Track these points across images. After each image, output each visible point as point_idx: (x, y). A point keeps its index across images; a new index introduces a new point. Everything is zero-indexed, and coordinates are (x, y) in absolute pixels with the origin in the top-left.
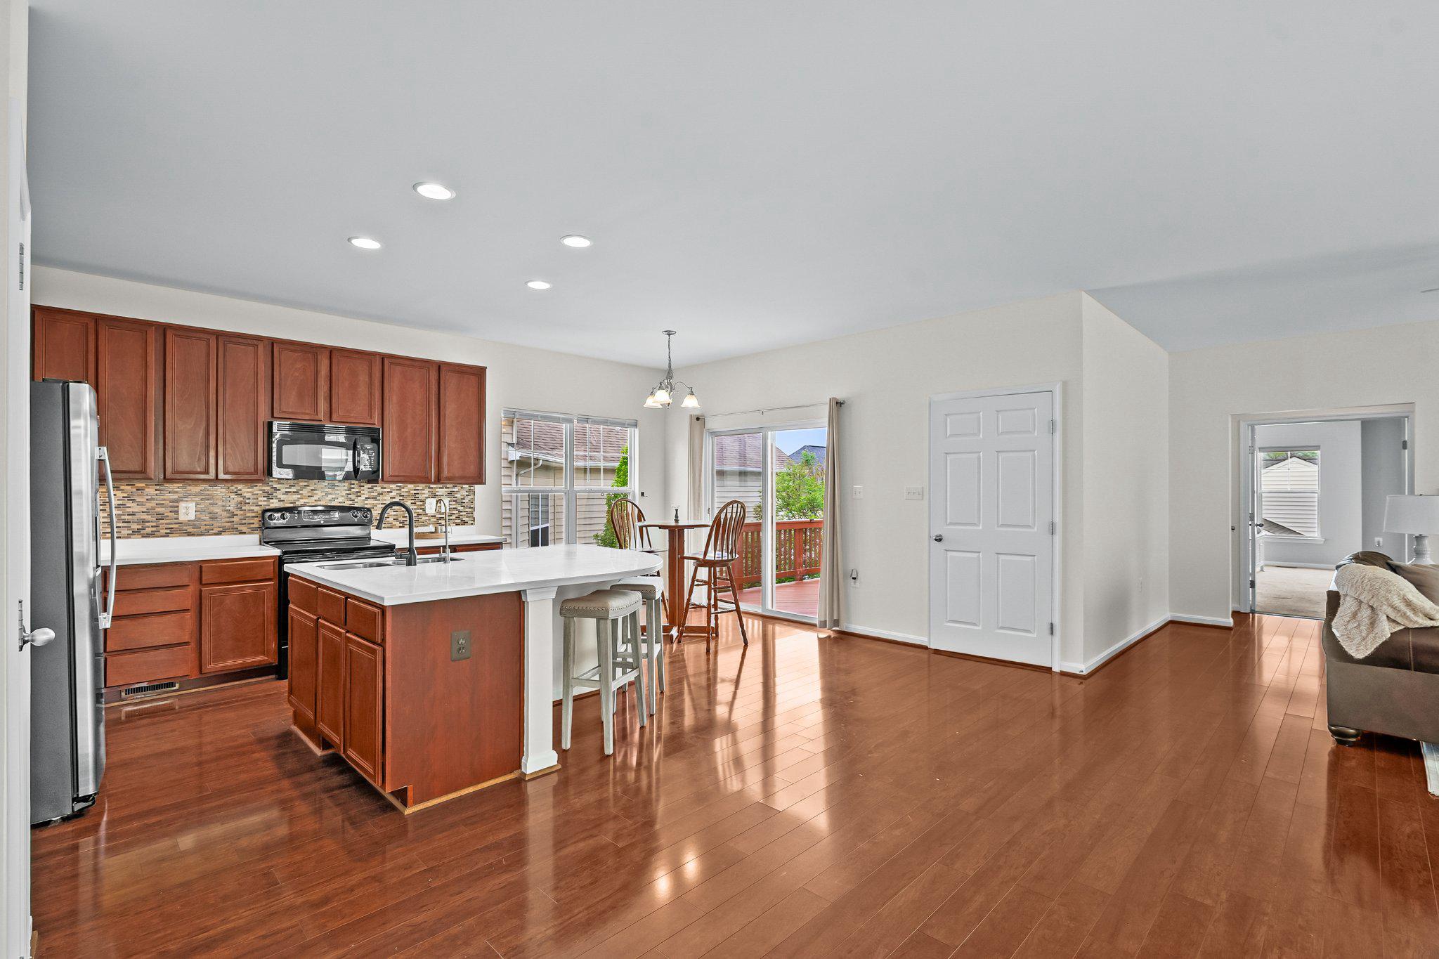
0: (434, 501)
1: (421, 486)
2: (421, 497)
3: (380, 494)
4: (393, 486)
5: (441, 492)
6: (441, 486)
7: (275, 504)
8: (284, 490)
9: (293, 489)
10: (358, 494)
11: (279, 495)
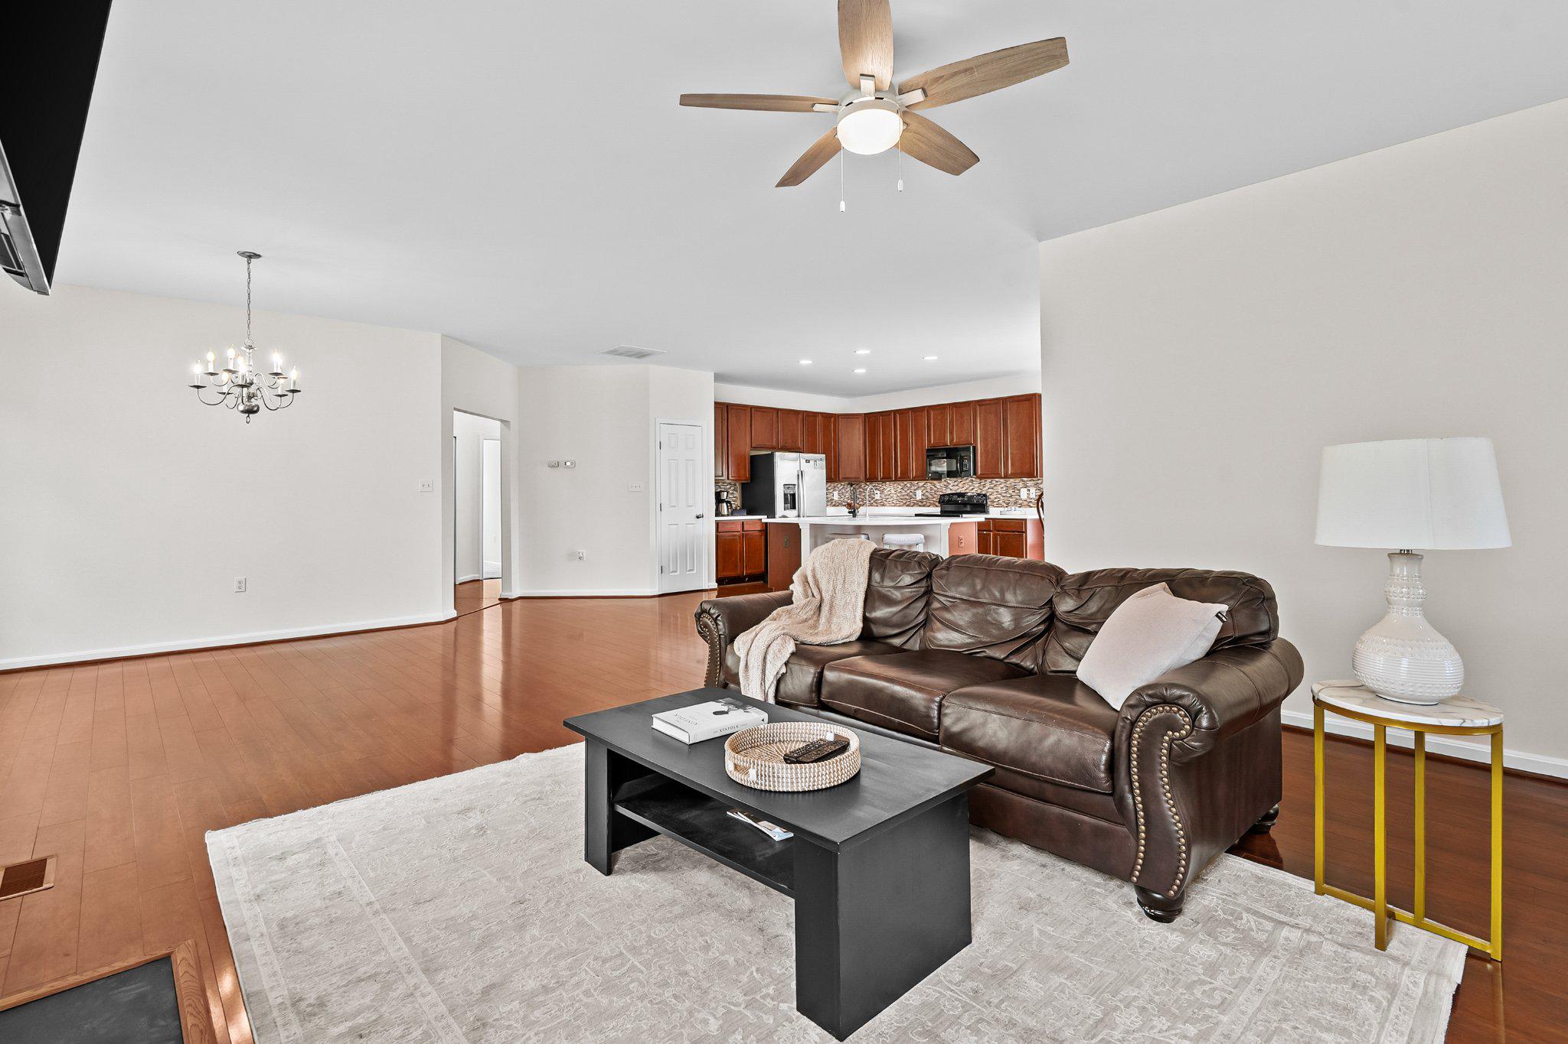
0: (1026, 489)
1: (1018, 480)
2: (1017, 487)
3: (995, 486)
4: (1002, 480)
5: (1030, 483)
6: (1030, 479)
7: (949, 492)
8: (952, 484)
9: (956, 483)
10: (984, 486)
11: (950, 486)
